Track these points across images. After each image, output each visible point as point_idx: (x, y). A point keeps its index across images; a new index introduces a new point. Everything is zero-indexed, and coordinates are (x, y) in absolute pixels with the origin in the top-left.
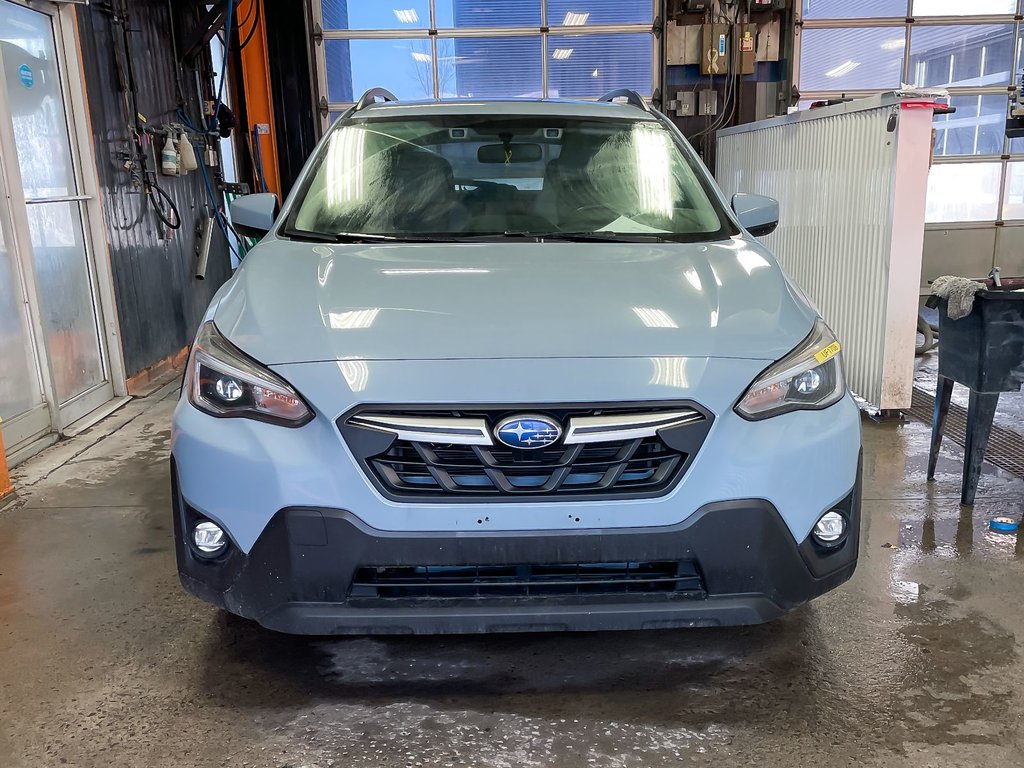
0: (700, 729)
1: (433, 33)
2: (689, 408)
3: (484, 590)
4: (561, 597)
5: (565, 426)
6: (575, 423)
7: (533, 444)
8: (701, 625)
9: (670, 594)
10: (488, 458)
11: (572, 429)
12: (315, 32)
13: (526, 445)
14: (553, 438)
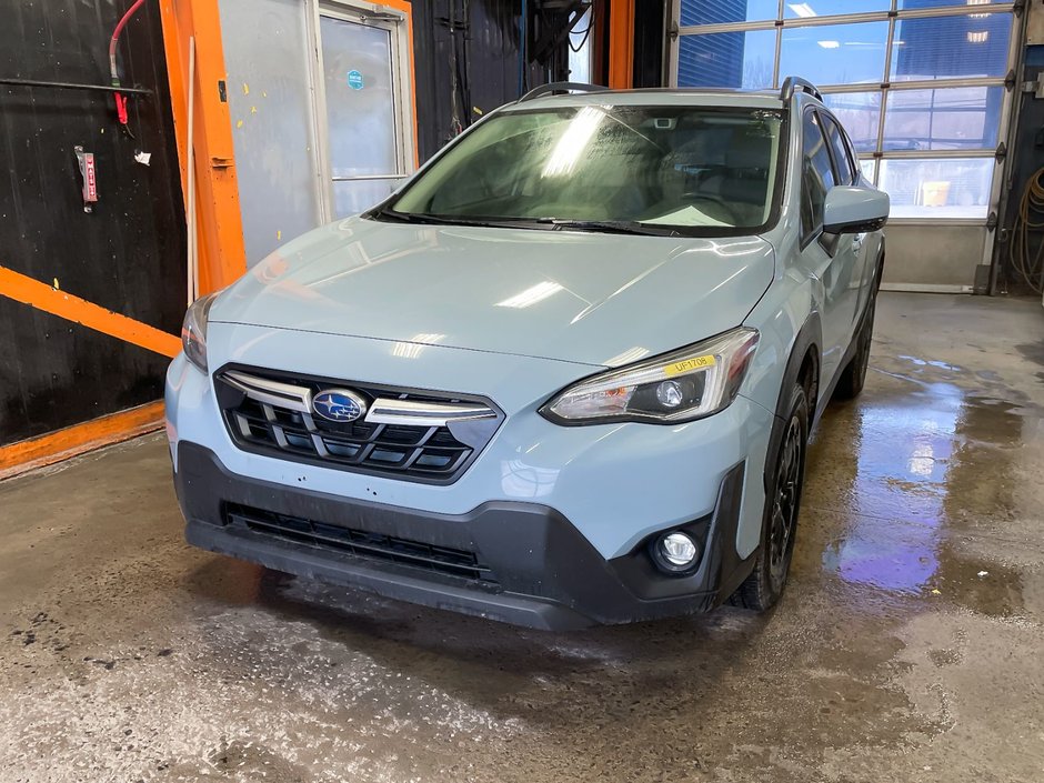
0: (500, 718)
1: (779, 24)
2: (483, 405)
3: (320, 542)
4: (379, 562)
5: (369, 404)
6: (379, 403)
7: (340, 418)
8: (491, 617)
9: (471, 581)
10: (310, 425)
11: (373, 408)
12: (673, 29)
13: (334, 417)
14: (357, 415)
